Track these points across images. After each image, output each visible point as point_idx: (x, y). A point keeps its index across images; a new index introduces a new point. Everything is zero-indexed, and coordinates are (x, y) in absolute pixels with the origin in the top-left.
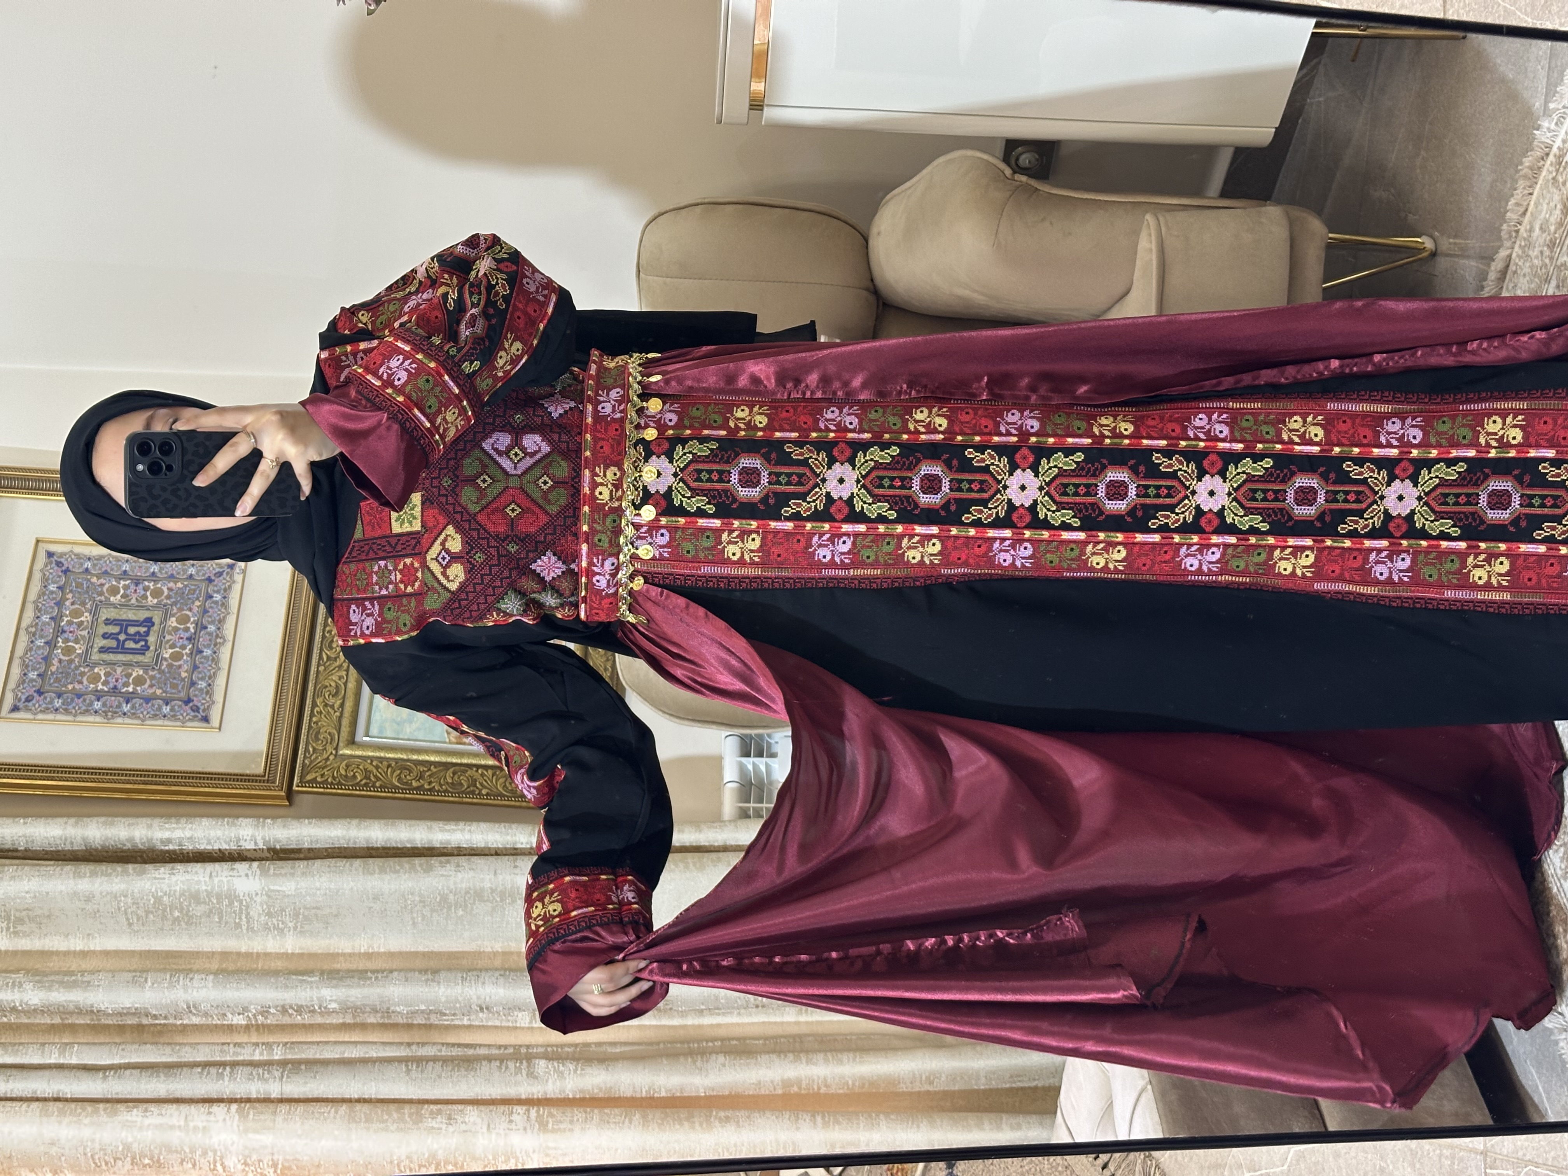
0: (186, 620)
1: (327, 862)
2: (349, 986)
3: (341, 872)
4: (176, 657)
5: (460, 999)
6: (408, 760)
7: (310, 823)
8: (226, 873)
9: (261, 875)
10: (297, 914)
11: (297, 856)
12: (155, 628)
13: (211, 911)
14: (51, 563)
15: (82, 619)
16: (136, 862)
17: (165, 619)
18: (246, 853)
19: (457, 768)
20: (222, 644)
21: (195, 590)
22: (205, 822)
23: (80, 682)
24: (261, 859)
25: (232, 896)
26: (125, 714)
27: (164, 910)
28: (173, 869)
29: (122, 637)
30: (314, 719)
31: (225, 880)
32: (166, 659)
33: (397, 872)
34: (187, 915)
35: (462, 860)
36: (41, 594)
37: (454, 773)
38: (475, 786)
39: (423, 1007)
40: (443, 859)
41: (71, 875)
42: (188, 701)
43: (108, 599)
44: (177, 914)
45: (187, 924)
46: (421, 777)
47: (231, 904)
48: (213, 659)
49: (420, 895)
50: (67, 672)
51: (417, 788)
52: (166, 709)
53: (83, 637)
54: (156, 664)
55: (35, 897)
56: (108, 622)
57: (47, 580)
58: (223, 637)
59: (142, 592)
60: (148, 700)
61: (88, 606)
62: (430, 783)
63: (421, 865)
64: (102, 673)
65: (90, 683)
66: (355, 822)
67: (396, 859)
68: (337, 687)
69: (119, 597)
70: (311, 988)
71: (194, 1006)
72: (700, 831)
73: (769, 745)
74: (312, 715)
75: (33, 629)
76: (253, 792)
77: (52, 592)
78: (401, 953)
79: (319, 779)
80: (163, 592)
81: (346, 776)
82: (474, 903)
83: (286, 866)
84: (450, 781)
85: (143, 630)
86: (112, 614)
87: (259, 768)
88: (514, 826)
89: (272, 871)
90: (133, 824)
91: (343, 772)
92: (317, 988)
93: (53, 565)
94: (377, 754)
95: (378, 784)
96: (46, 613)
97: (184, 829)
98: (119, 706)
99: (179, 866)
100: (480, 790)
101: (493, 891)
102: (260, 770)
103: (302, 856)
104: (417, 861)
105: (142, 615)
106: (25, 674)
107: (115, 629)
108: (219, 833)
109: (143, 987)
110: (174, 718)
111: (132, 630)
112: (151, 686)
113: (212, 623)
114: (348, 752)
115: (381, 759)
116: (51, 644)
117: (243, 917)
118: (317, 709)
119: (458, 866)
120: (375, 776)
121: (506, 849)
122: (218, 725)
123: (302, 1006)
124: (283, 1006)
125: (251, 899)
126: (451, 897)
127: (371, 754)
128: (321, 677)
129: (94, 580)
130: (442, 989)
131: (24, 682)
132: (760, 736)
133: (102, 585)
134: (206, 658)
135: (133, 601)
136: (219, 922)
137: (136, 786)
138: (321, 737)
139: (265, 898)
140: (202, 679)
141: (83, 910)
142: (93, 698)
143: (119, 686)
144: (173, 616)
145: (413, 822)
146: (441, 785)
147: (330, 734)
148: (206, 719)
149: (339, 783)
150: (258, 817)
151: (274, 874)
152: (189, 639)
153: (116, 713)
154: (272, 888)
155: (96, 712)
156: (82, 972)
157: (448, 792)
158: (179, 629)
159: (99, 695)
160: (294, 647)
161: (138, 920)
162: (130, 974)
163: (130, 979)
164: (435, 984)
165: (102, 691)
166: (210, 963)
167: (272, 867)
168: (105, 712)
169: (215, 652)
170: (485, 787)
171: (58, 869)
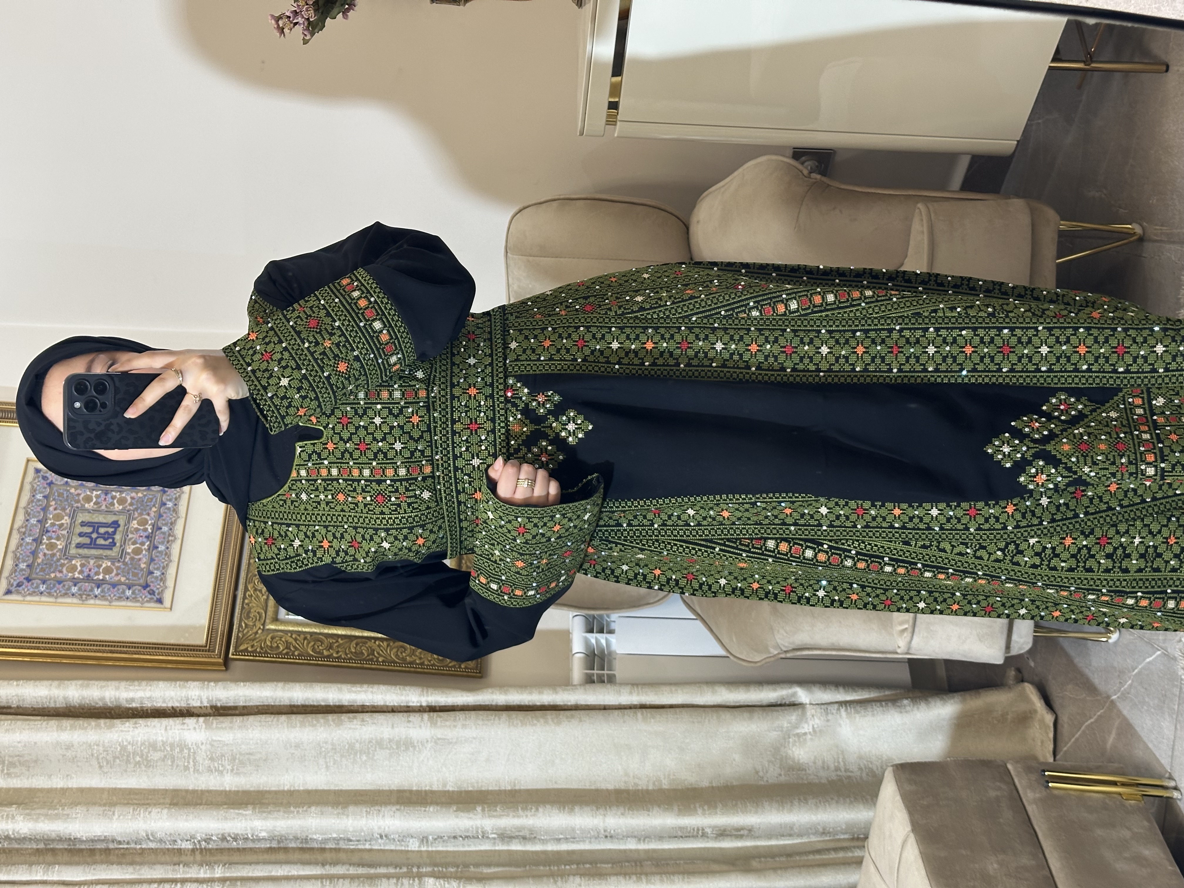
0: (144, 522)
1: (258, 717)
2: (275, 817)
3: (270, 725)
4: (137, 551)
5: (365, 829)
6: (321, 634)
7: (245, 686)
8: (179, 727)
9: (206, 728)
10: (234, 759)
11: (234, 712)
12: (121, 529)
13: (165, 756)
14: (38, 477)
15: (63, 521)
16: (106, 717)
17: (129, 522)
18: (193, 710)
19: (359, 640)
20: (173, 541)
21: (152, 499)
22: (161, 684)
23: (61, 572)
24: (205, 715)
25: (182, 746)
26: (96, 596)
27: (128, 756)
28: (136, 723)
29: (94, 536)
30: (246, 601)
32: (129, 554)
33: (314, 726)
34: (146, 759)
35: (366, 716)
36: (30, 502)
37: (357, 644)
38: (373, 654)
39: (335, 835)
40: (351, 715)
41: (55, 727)
42: (146, 586)
43: (83, 506)
44: (138, 759)
45: (146, 766)
46: (330, 647)
47: (181, 751)
48: (166, 554)
49: (333, 744)
50: (50, 564)
51: (328, 657)
52: (129, 593)
53: (63, 535)
54: (121, 558)
55: (25, 746)
56: (83, 524)
57: (35, 491)
58: (174, 536)
59: (111, 500)
60: (114, 585)
61: (68, 511)
62: (338, 652)
63: (333, 721)
64: (78, 564)
65: (68, 572)
66: (280, 685)
67: (314, 715)
69: (92, 504)
70: (246, 819)
71: (152, 835)
72: (557, 693)
73: (608, 624)
74: (244, 598)
75: (23, 530)
76: (198, 659)
77: (39, 500)
78: (316, 791)
79: (250, 649)
80: (126, 500)
81: (271, 647)
82: (375, 750)
83: (226, 721)
84: (353, 650)
85: (111, 530)
86: (86, 517)
87: (201, 639)
88: (407, 688)
89: (214, 725)
90: (104, 687)
91: (269, 643)
92: (251, 820)
93: (40, 479)
94: (296, 629)
95: (296, 653)
96: (34, 517)
97: (144, 690)
98: (92, 590)
99: (141, 721)
100: (378, 658)
101: (390, 741)
102: (203, 642)
103: (237, 712)
104: (330, 717)
105: (110, 519)
106: (16, 565)
107: (89, 530)
108: (173, 694)
109: (111, 819)
110: (135, 599)
111: (102, 530)
112: (117, 575)
113: (166, 525)
114: (272, 627)
115: (299, 633)
116: (38, 541)
117: (191, 761)
118: (248, 593)
119: (363, 720)
120: (295, 647)
121: (400, 706)
122: (169, 606)
123: (238, 834)
124: (223, 835)
125: (198, 747)
126: (357, 745)
127: (291, 629)
129: (73, 490)
130: (350, 821)
131: (16, 571)
132: (601, 616)
133: (79, 495)
134: (161, 552)
135: (103, 507)
136: (172, 765)
137: (105, 655)
138: (252, 615)
139: (208, 746)
140: (158, 569)
141: (64, 756)
142: (71, 584)
143: (92, 574)
144: (135, 519)
145: (327, 685)
146: (346, 654)
147: (258, 613)
148: (160, 601)
149: (266, 652)
150: (203, 680)
151: (217, 728)
152: (147, 537)
153: (89, 595)
154: (214, 738)
155: (73, 595)
156: (63, 806)
157: (352, 659)
158: (139, 530)
159: (75, 582)
160: (230, 544)
161: (107, 763)
162: (102, 809)
163: (101, 813)
164: (345, 817)
165: (78, 578)
166: (164, 798)
167: (214, 721)
168: (80, 595)
169: (168, 548)
170: (381, 656)
171: (45, 723)
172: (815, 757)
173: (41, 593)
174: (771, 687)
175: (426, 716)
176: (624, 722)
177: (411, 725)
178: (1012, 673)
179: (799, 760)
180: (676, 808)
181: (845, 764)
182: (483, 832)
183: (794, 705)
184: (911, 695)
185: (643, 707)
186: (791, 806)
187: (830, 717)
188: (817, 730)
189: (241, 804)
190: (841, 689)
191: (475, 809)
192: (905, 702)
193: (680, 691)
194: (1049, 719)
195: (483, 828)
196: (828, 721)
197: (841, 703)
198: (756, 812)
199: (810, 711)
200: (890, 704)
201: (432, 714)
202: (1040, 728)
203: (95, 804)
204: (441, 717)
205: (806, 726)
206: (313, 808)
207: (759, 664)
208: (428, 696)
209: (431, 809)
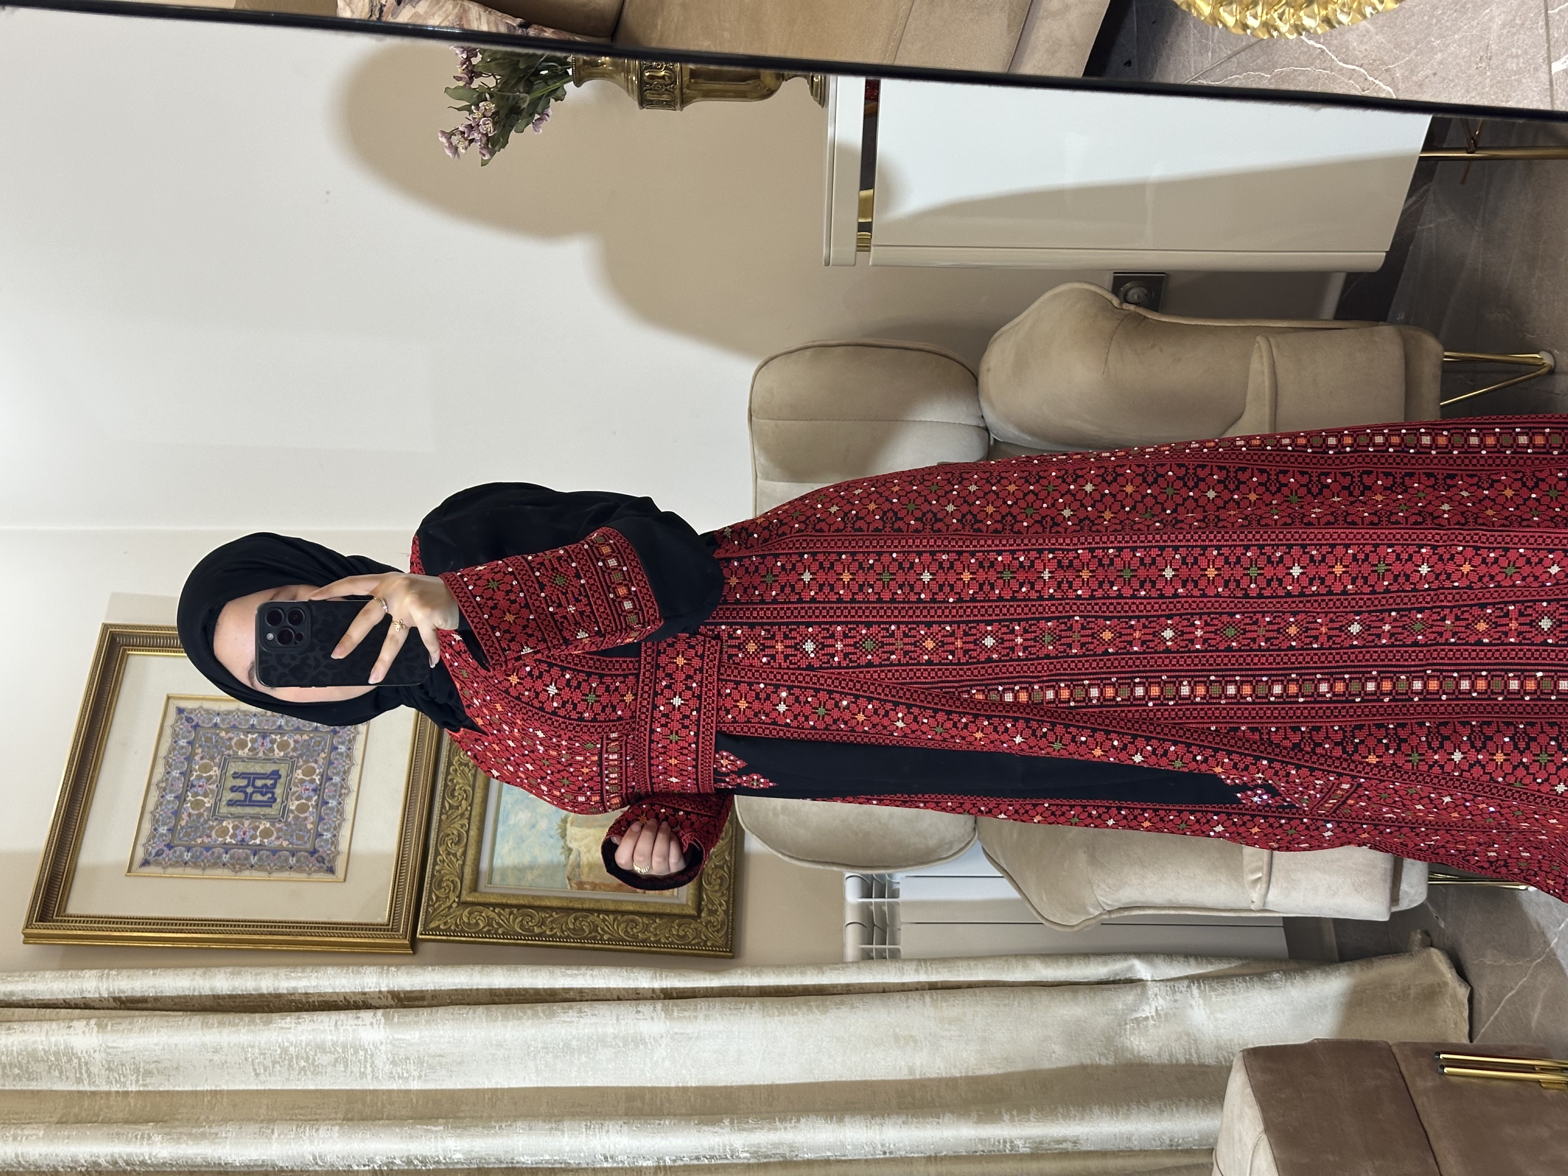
0: (312, 771)
1: (450, 1009)
2: (473, 1135)
3: (465, 1019)
4: (302, 808)
5: (585, 1148)
6: (530, 906)
7: (433, 970)
8: (352, 1022)
9: (385, 1023)
11: (421, 1003)
12: (282, 780)
13: (336, 1060)
14: (181, 719)
15: (212, 773)
16: (263, 1012)
17: (292, 772)
18: (370, 1001)
19: (578, 913)
20: (347, 795)
21: (320, 742)
22: (330, 970)
23: (209, 836)
24: (384, 1007)
25: (357, 1046)
26: (252, 866)
27: (291, 1060)
28: (299, 1018)
29: (250, 790)
30: (437, 868)
31: (350, 1028)
32: (292, 811)
33: (520, 1018)
34: (312, 1064)
35: (585, 1006)
36: (172, 750)
37: (576, 919)
38: (597, 931)
39: (547, 1157)
40: (566, 1004)
41: (199, 1025)
42: (313, 852)
43: (236, 753)
44: (302, 1063)
45: (313, 1073)
46: (542, 923)
47: (356, 1052)
48: (338, 811)
49: (544, 1042)
50: (195, 827)
51: (540, 935)
52: (292, 861)
53: (212, 791)
54: (283, 816)
55: (163, 1049)
56: (236, 776)
57: (177, 735)
58: (348, 788)
59: (270, 745)
60: (274, 852)
61: (217, 760)
62: (552, 929)
63: (544, 1012)
64: (230, 827)
65: (218, 836)
66: (477, 968)
68: (460, 835)
69: (246, 750)
70: (436, 1137)
72: (823, 972)
73: (891, 885)
74: (435, 863)
75: (164, 785)
76: (378, 941)
77: (182, 747)
79: (442, 927)
80: (288, 745)
81: (469, 924)
82: (597, 1049)
83: (410, 1015)
84: (571, 926)
85: (270, 782)
86: (240, 767)
87: (383, 917)
88: (636, 970)
89: (396, 1020)
90: (260, 974)
91: (465, 919)
92: (442, 1138)
93: (184, 721)
94: (499, 900)
95: (500, 931)
96: (177, 768)
97: (309, 977)
98: (247, 858)
99: (305, 1015)
100: (602, 936)
101: (615, 1037)
102: (386, 920)
103: (425, 1003)
104: (540, 1007)
105: (269, 768)
106: (155, 829)
107: (244, 783)
108: (344, 980)
109: (270, 1139)
110: (300, 870)
111: (259, 783)
112: (278, 838)
113: (337, 774)
114: (470, 899)
115: (503, 906)
116: (181, 798)
117: (368, 1065)
118: (439, 857)
119: (580, 1011)
120: (498, 923)
121: (628, 992)
122: (342, 877)
123: (427, 1157)
124: (408, 1158)
125: (376, 1047)
126: (574, 1043)
127: (493, 900)
128: (443, 826)
129: (223, 734)
130: (566, 1138)
131: (154, 836)
132: (882, 876)
133: (231, 739)
134: (332, 809)
135: (261, 754)
136: (345, 1072)
137: (263, 937)
138: (444, 885)
139: (389, 1047)
140: (328, 830)
141: (211, 1061)
142: (221, 850)
143: (247, 838)
144: (298, 768)
145: (535, 967)
146: (563, 931)
147: (452, 882)
148: (331, 870)
149: (462, 931)
150: (382, 965)
151: (399, 1022)
152: (315, 790)
153: (244, 865)
154: (396, 1036)
155: (224, 865)
156: (210, 1123)
157: (571, 938)
158: (304, 781)
159: (227, 848)
160: (417, 796)
161: (265, 1070)
162: (257, 1126)
163: (257, 1130)
164: (559, 1133)
165: (230, 843)
166: (336, 1113)
167: (397, 1015)
168: (233, 865)
169: (340, 803)
170: (607, 933)
171: (187, 1020)
172: (1160, 1049)
173: (186, 863)
174: (1100, 959)
175: (659, 1005)
176: (908, 1007)
177: (640, 1016)
178: (1418, 937)
179: (1139, 1052)
180: (974, 1114)
181: (1199, 1058)
182: (732, 1151)
183: (1131, 982)
184: (1284, 967)
185: (933, 987)
186: (1128, 1110)
187: (1178, 996)
188: (1162, 1013)
189: (430, 1118)
190: (1192, 961)
191: (721, 1121)
192: (1276, 976)
193: (980, 966)
194: (1463, 992)
195: (731, 1145)
196: (1176, 1001)
197: (1193, 979)
198: (1082, 1118)
199: (1152, 990)
200: (1255, 979)
201: (666, 1002)
202: (1453, 1007)
203: (250, 1120)
204: (677, 1006)
205: (1147, 1008)
206: (519, 1124)
207: (1076, 929)
208: (661, 980)
209: (667, 1122)
